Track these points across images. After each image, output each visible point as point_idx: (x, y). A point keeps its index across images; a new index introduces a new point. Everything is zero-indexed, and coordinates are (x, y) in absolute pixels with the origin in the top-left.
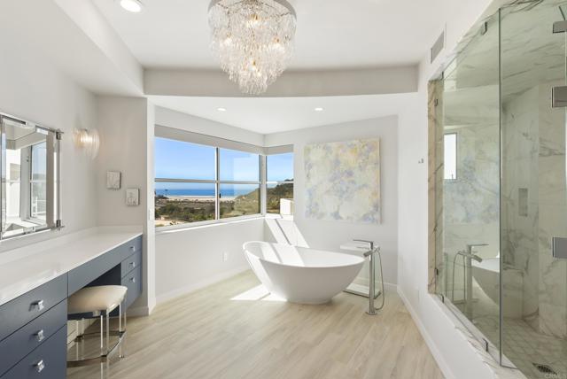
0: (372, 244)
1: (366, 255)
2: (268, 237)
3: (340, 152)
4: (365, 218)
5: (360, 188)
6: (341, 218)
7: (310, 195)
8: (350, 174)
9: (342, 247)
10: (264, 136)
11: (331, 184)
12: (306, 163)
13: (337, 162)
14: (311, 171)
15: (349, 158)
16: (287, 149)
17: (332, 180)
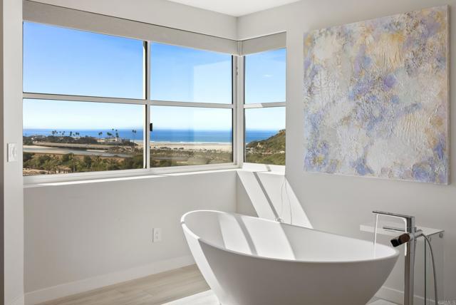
0: (409, 220)
1: (396, 243)
2: (241, 205)
3: (370, 38)
4: (417, 172)
5: (407, 110)
6: (370, 171)
7: (315, 126)
8: (387, 82)
9: (363, 228)
10: (237, 19)
11: (353, 104)
12: (307, 65)
13: (364, 60)
14: (317, 79)
15: (387, 52)
16: (275, 42)
17: (355, 97)
